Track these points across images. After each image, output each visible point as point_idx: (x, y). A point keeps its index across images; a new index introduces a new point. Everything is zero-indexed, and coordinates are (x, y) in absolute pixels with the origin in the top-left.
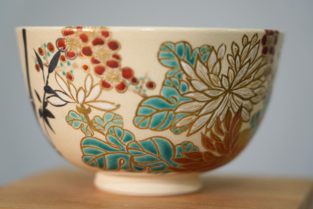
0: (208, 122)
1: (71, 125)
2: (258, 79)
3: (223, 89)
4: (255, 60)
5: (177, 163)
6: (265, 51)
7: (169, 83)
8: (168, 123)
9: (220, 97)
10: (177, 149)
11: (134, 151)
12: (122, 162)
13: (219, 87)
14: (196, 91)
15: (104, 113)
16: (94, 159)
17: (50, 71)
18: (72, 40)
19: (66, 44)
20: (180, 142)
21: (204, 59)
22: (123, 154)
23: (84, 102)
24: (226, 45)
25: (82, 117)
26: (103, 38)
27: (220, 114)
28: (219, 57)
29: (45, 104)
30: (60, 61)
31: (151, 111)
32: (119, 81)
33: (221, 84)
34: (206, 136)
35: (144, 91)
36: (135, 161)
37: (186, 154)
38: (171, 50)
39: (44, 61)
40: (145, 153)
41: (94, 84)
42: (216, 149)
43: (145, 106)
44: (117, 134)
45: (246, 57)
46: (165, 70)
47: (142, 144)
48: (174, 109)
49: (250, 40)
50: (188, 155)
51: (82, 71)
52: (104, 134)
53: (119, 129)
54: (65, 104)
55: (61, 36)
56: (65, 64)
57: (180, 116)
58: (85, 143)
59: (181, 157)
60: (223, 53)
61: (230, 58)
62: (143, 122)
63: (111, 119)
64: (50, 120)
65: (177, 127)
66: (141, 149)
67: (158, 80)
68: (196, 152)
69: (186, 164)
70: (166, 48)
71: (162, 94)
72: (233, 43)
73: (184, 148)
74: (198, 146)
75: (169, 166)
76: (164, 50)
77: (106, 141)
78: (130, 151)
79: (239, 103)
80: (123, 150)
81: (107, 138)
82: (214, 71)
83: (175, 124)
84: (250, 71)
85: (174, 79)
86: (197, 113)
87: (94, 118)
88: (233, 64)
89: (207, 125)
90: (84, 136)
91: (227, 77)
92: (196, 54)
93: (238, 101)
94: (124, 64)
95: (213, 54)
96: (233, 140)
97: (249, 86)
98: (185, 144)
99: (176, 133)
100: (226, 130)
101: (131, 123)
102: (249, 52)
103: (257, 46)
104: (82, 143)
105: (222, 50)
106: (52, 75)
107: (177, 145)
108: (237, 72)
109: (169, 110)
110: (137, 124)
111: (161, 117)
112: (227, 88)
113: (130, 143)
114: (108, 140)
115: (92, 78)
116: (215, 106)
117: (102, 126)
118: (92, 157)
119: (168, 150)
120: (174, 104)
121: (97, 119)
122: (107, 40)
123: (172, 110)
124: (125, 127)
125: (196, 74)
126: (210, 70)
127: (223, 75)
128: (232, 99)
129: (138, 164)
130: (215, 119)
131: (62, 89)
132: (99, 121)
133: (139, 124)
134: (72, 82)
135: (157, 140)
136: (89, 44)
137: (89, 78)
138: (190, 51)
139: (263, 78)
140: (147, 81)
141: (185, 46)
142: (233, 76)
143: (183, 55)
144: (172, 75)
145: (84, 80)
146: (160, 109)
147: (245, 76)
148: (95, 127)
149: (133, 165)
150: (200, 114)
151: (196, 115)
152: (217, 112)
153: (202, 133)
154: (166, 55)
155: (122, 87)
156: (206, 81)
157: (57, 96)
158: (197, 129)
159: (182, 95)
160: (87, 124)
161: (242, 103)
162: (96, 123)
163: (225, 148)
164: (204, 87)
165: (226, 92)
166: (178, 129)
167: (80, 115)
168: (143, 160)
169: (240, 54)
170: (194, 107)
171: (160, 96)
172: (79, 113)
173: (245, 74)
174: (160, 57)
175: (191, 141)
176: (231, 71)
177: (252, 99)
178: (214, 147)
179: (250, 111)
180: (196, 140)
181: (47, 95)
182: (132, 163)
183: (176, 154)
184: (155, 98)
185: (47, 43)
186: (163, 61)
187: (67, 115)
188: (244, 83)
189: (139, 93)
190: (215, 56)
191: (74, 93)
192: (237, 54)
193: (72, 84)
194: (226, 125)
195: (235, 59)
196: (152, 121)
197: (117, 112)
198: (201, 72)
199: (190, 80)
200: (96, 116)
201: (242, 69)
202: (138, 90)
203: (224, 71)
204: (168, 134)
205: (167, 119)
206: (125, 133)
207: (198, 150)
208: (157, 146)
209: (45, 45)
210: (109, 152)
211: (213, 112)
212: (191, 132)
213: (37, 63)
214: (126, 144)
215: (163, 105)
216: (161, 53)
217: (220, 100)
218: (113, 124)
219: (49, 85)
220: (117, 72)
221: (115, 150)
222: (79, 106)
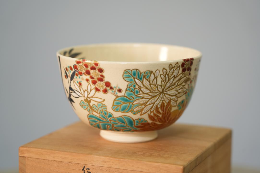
0: (151, 108)
1: (82, 107)
2: (181, 85)
3: (159, 92)
4: (178, 75)
5: (136, 128)
6: (184, 70)
7: (129, 90)
8: (130, 109)
9: (157, 96)
10: (136, 122)
11: (114, 122)
12: (108, 127)
13: (156, 91)
14: (144, 93)
15: (97, 103)
16: (95, 124)
17: (71, 80)
18: (81, 66)
19: (78, 67)
20: (137, 118)
21: (148, 77)
22: (108, 123)
23: (87, 97)
24: (160, 70)
25: (87, 104)
26: (95, 66)
27: (158, 104)
28: (155, 76)
29: (70, 95)
30: (75, 76)
31: (120, 103)
32: (104, 88)
33: (158, 89)
34: (151, 115)
35: (117, 93)
36: (115, 127)
37: (141, 124)
38: (129, 73)
39: (68, 74)
40: (119, 123)
41: (92, 89)
42: (158, 121)
43: (117, 101)
44: (104, 114)
45: (172, 75)
46: (127, 83)
47: (117, 119)
48: (132, 102)
49: (173, 66)
50: (142, 124)
51: (86, 82)
52: (98, 113)
53: (105, 111)
54: (79, 97)
55: (75, 64)
56: (78, 77)
57: (136, 106)
58: (90, 117)
59: (138, 125)
60: (158, 74)
61: (162, 76)
62: (117, 108)
63: (101, 106)
64: (73, 103)
65: (134, 111)
66: (117, 121)
67: (124, 88)
68: (146, 123)
69: (142, 128)
70: (127, 72)
71: (126, 95)
72: (163, 69)
73: (139, 121)
74: (147, 120)
75: (132, 130)
76: (126, 73)
77: (99, 117)
78: (111, 122)
79: (169, 98)
80: (108, 121)
81: (100, 115)
82: (153, 83)
83: (134, 110)
84: (174, 81)
85: (131, 88)
86: (145, 104)
87: (93, 105)
88: (164, 79)
89: (151, 110)
90: (89, 113)
91: (161, 86)
92: (143, 75)
93: (168, 97)
94: (106, 79)
95: (152, 75)
96: (167, 116)
97: (174, 89)
98: (140, 119)
99: (134, 114)
100: (162, 112)
101: (111, 108)
102: (173, 72)
103: (178, 69)
104: (88, 116)
105: (157, 73)
106: (72, 82)
107: (135, 120)
108: (167, 83)
109: (130, 103)
110: (114, 109)
111: (126, 106)
112: (161, 91)
113: (111, 118)
114: (100, 116)
115: (91, 86)
116: (155, 100)
117: (96, 109)
118: (94, 123)
119: (131, 122)
120: (132, 100)
121: (94, 106)
122: (97, 67)
123: (131, 103)
124: (108, 111)
125: (143, 85)
126: (151, 83)
127: (158, 85)
128: (164, 97)
129: (117, 128)
130: (155, 107)
131: (77, 89)
132: (95, 107)
133: (115, 109)
134: (81, 87)
135: (125, 117)
136: (89, 69)
137: (89, 85)
138: (140, 73)
139: (184, 84)
140: (118, 88)
141: (137, 71)
142: (164, 85)
143: (136, 76)
144: (130, 86)
145: (87, 86)
146: (125, 102)
147: (172, 85)
148: (93, 109)
149: (114, 129)
150: (146, 105)
151: (145, 105)
152: (156, 103)
153: (148, 114)
154: (127, 76)
155: (105, 91)
156: (149, 88)
157: (75, 92)
158: (145, 112)
159: (136, 96)
160: (90, 108)
161: (171, 98)
162: (94, 107)
163: (163, 120)
164: (148, 91)
165: (161, 93)
166: (135, 112)
167: (86, 103)
168: (119, 126)
169: (168, 73)
170: (143, 101)
171: (124, 96)
172: (85, 102)
173: (172, 83)
174: (124, 77)
175: (143, 118)
176: (163, 83)
177: (177, 95)
178: (156, 120)
179: (176, 101)
180: (146, 117)
181: (71, 91)
182: (113, 127)
183: (136, 124)
184: (122, 97)
185: (69, 66)
186: (126, 79)
187: (80, 102)
188: (171, 88)
189: (114, 94)
190: (154, 75)
191: (83, 92)
192: (166, 73)
193: (81, 88)
194: (162, 109)
195: (165, 77)
196: (121, 108)
197: (104, 103)
198: (146, 84)
199: (140, 88)
200: (93, 104)
201: (170, 81)
202: (113, 93)
203: (159, 82)
204: (130, 114)
205: (129, 107)
206: (108, 113)
207: (147, 122)
208: (125, 120)
209: (68, 67)
210: (101, 122)
211: (154, 103)
212: (142, 113)
213: (66, 75)
214: (109, 118)
215: (126, 100)
216: (124, 74)
217: (157, 97)
218: (102, 109)
219: (71, 86)
220: (103, 83)
221: (104, 121)
222: (85, 99)
